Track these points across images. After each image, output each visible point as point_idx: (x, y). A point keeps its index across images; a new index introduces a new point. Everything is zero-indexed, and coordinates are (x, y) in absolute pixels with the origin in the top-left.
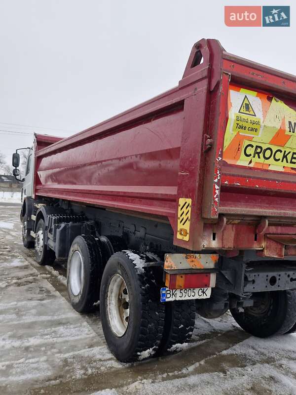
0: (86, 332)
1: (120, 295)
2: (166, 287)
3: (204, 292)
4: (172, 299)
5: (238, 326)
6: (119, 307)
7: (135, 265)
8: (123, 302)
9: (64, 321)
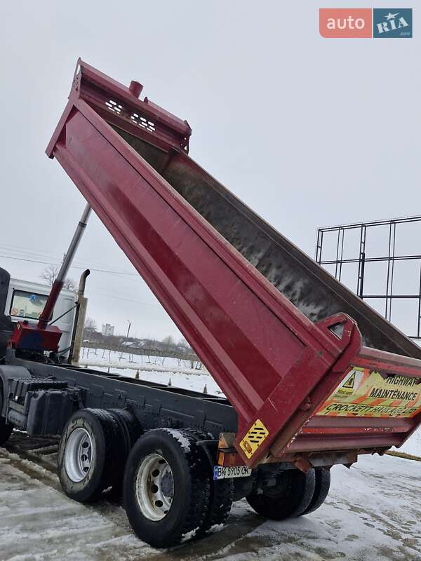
0: (102, 522)
1: (149, 477)
2: (219, 465)
3: (246, 470)
4: (221, 477)
5: (252, 510)
6: (148, 490)
7: (181, 444)
8: (151, 485)
9: (68, 512)
